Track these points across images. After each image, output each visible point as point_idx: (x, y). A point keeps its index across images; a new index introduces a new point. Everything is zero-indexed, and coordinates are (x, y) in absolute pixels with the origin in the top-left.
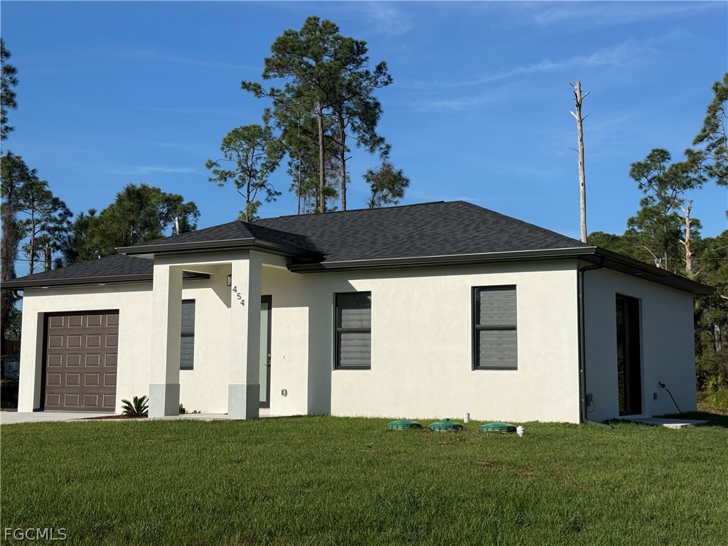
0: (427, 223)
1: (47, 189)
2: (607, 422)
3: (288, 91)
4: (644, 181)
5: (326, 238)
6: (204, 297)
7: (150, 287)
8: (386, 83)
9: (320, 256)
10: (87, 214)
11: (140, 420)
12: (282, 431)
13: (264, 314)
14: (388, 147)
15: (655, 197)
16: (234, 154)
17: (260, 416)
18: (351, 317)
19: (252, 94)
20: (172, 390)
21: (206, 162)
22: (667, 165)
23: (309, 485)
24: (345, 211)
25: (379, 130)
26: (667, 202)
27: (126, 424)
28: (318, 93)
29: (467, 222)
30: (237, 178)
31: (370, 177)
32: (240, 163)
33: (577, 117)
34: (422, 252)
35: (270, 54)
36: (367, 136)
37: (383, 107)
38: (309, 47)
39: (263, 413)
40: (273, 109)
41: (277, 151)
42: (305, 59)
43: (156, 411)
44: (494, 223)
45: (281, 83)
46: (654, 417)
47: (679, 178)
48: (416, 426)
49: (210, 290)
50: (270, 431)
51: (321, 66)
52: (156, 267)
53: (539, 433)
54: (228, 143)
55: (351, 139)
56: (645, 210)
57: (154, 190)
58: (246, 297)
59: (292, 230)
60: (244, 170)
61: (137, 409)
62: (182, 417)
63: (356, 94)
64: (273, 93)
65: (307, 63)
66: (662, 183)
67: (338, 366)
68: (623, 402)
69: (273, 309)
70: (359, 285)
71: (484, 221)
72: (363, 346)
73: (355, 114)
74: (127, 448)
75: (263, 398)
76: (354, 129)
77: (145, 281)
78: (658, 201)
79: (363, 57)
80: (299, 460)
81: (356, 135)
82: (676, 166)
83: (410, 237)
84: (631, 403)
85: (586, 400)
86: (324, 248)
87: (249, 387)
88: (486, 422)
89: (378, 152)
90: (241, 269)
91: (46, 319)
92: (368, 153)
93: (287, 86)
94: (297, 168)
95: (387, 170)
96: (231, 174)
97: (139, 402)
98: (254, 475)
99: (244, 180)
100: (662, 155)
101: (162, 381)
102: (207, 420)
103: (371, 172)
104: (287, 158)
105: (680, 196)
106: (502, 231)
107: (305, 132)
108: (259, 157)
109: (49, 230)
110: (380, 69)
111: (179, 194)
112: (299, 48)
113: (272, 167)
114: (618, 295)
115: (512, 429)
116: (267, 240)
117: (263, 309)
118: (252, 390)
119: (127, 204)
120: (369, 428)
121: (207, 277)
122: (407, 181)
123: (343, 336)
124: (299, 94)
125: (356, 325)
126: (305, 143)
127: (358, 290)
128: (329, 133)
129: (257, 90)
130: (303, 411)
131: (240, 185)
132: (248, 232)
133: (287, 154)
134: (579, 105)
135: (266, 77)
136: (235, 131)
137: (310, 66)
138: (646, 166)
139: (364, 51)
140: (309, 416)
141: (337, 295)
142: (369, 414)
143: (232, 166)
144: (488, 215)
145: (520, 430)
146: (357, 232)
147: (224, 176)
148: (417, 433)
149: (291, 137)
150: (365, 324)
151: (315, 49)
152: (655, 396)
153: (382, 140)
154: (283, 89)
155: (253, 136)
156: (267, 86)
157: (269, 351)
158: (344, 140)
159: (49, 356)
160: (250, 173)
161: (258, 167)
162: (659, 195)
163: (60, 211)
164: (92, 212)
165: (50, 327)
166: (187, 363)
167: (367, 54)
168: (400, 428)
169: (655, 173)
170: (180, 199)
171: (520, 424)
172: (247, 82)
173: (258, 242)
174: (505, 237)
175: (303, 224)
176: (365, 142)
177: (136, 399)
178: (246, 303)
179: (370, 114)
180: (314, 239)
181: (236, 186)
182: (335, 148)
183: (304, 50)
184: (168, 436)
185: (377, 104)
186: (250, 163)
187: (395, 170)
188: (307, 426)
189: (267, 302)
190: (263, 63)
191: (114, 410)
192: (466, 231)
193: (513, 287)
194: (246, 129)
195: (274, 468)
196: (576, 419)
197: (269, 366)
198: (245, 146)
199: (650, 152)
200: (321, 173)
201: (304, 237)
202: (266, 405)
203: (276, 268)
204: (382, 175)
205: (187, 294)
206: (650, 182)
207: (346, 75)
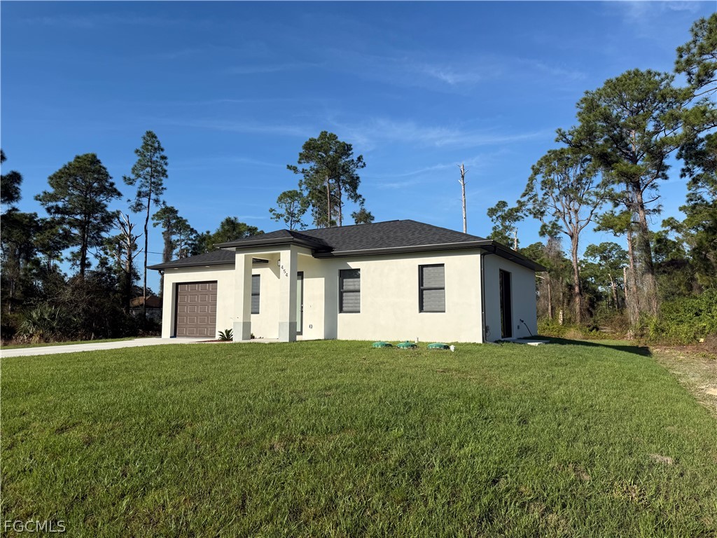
0: (391, 231)
1: (187, 223)
2: (496, 342)
3: (311, 170)
4: (494, 217)
5: (334, 239)
6: (265, 273)
7: (234, 268)
8: (363, 167)
9: (331, 249)
10: (205, 233)
11: (227, 342)
12: (310, 348)
13: (299, 282)
14: (364, 200)
15: (500, 226)
16: (284, 205)
17: (297, 340)
18: (349, 283)
19: (293, 171)
20: (247, 326)
21: (269, 209)
22: (506, 209)
23: (330, 389)
24: (341, 227)
25: (359, 192)
26: (506, 228)
27: (218, 345)
28: (327, 172)
29: (414, 230)
30: (285, 217)
31: (354, 215)
32: (287, 210)
33: (462, 183)
34: (390, 246)
35: (302, 151)
36: (353, 194)
37: (361, 179)
38: (322, 147)
39: (299, 338)
40: (304, 180)
41: (306, 204)
42: (320, 153)
43: (237, 338)
44: (429, 230)
45: (307, 166)
46: (519, 339)
47: (512, 216)
48: (389, 346)
49: (269, 269)
50: (302, 348)
51: (329, 156)
52: (236, 255)
53: (464, 350)
54: (280, 199)
55: (344, 196)
56: (495, 232)
57: (243, 224)
58: (288, 271)
59: (315, 236)
60: (289, 213)
61: (227, 336)
62: (252, 341)
63: (347, 172)
64: (303, 171)
65: (321, 155)
66: (504, 218)
67: (341, 311)
68: (503, 330)
69: (304, 279)
70: (353, 265)
71: (424, 229)
72: (356, 299)
73: (347, 183)
74: (213, 361)
75: (298, 330)
76: (346, 191)
77: (231, 264)
78: (501, 228)
79: (350, 152)
80: (321, 369)
81: (347, 194)
82: (512, 210)
83: (382, 238)
84: (507, 331)
85: (486, 329)
86: (333, 245)
87: (290, 323)
88: (431, 343)
89: (358, 202)
90: (285, 255)
91: (177, 285)
92: (353, 203)
93: (311, 167)
94: (316, 212)
95: (363, 212)
96: (282, 216)
97: (228, 332)
98: (292, 380)
99: (289, 218)
100: (504, 204)
101: (241, 320)
102: (266, 343)
103: (355, 213)
104: (311, 207)
105: (512, 225)
106: (434, 234)
107: (320, 192)
108: (297, 206)
109: (189, 244)
110: (360, 159)
111: (256, 226)
112: (317, 147)
113: (303, 212)
114: (500, 270)
115: (447, 347)
116: (301, 239)
117: (298, 279)
118: (292, 325)
119: (226, 227)
120: (361, 347)
121: (267, 261)
122: (373, 217)
123: (344, 294)
124: (317, 172)
125: (352, 288)
126: (321, 197)
127: (353, 268)
128: (333, 193)
129: (295, 169)
130: (322, 337)
131: (287, 221)
132: (290, 235)
133: (311, 206)
134: (463, 177)
135: (299, 162)
136: (284, 193)
137: (323, 157)
138: (495, 210)
139: (351, 149)
140: (325, 339)
141: (340, 271)
142: (360, 339)
143: (282, 211)
144: (425, 226)
145: (452, 348)
146: (351, 236)
147: (279, 216)
148: (390, 350)
149: (313, 194)
150: (357, 288)
151: (325, 147)
152: (518, 327)
153: (360, 196)
154: (309, 169)
155: (293, 196)
156: (300, 168)
157: (302, 303)
158: (340, 196)
159: (179, 307)
160: (292, 215)
161: (296, 212)
162: (502, 225)
163: (194, 235)
164: (208, 232)
165: (179, 291)
166: (256, 310)
167: (353, 151)
168: (380, 347)
169: (500, 213)
170: (256, 229)
171: (452, 344)
172: (290, 165)
173: (295, 239)
174: (437, 237)
175: (320, 233)
176: (352, 197)
177: (226, 331)
178: (289, 275)
179: (354, 183)
180: (327, 241)
181: (284, 221)
182: (336, 202)
183: (319, 148)
184: (241, 352)
185: (358, 178)
186: (292, 210)
187: (367, 212)
188: (324, 346)
189: (301, 275)
190: (298, 155)
191: (215, 337)
192: (413, 234)
193: (442, 265)
194: (290, 192)
195: (305, 375)
196: (480, 341)
197: (302, 311)
198: (289, 201)
199: (497, 202)
200: (329, 213)
201: (321, 240)
202: (301, 333)
203: (305, 255)
204: (360, 214)
205: (255, 271)
206: (497, 218)
207: (342, 162)
